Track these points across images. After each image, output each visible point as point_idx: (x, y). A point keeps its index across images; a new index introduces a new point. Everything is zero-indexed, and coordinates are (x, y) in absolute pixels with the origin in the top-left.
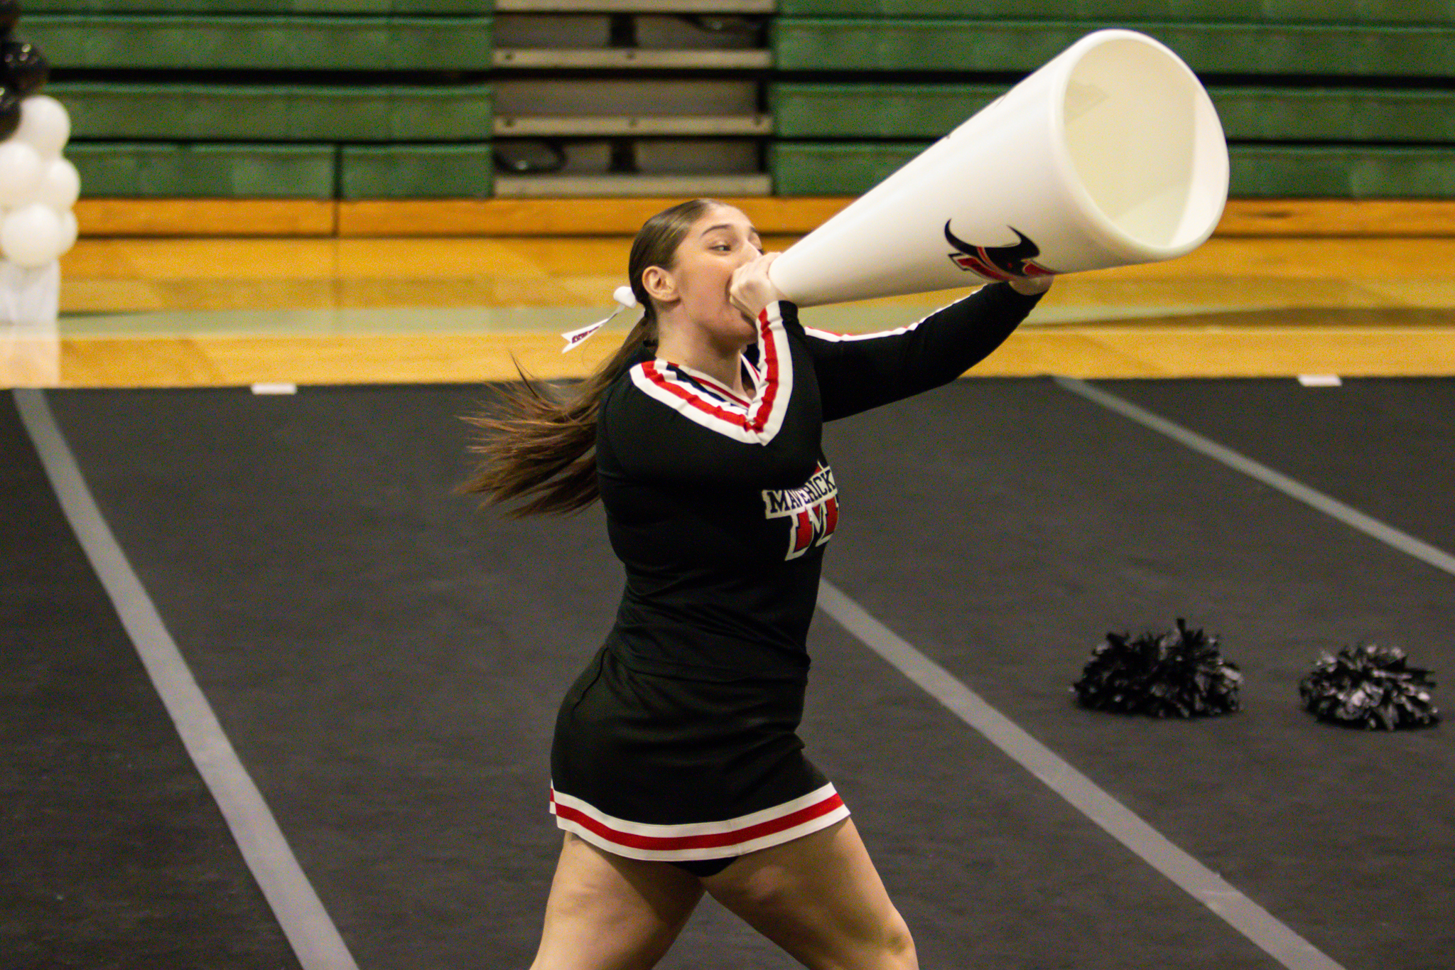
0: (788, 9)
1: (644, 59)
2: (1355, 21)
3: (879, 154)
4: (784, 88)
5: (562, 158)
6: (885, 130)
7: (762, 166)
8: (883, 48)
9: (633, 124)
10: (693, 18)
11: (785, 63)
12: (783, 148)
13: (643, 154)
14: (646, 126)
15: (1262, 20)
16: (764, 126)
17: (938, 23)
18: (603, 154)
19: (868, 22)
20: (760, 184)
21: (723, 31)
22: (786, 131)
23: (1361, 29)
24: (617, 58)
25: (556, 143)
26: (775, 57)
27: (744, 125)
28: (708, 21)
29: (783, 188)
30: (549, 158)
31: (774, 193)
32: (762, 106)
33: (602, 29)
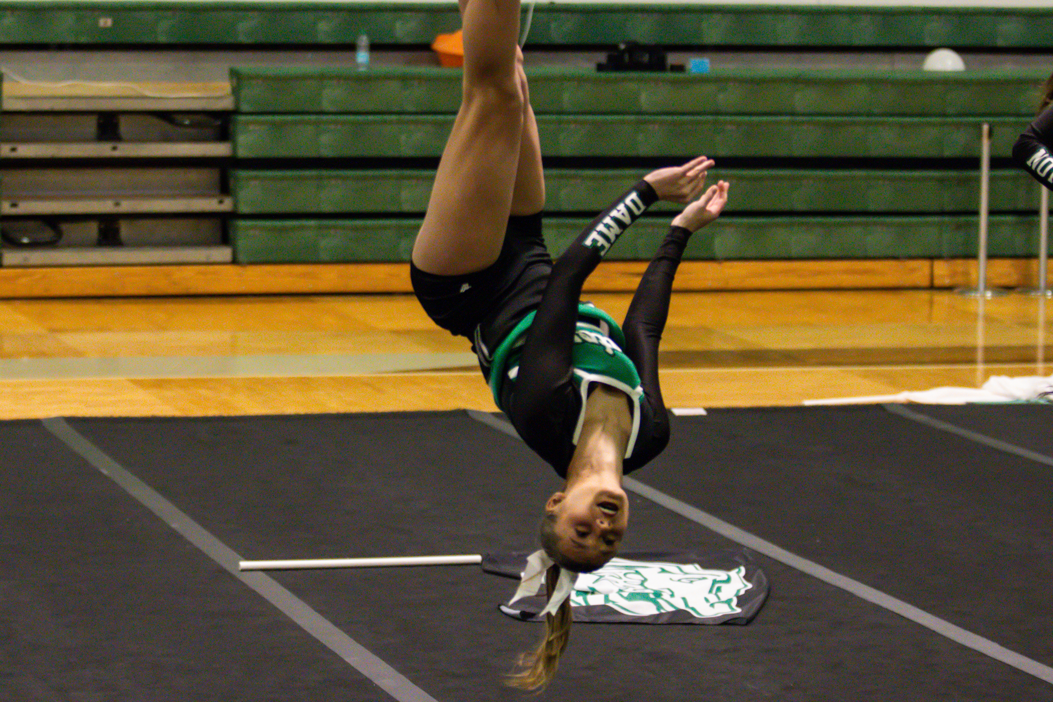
0: (245, 107)
1: (126, 150)
2: (717, 113)
3: (321, 228)
4: (242, 173)
5: (59, 234)
6: (326, 208)
7: (225, 239)
8: (325, 139)
9: (117, 204)
10: (166, 116)
11: (242, 153)
12: (242, 223)
13: (125, 230)
14: (126, 206)
15: (640, 113)
16: (227, 205)
17: (370, 118)
18: (92, 229)
19: (313, 117)
20: (224, 253)
21: (192, 125)
22: (244, 209)
23: (721, 118)
24: (104, 150)
25: (53, 221)
26: (235, 149)
27: (210, 205)
28: (178, 118)
29: (242, 257)
30: (48, 234)
31: (235, 262)
32: (225, 189)
33: (90, 126)
